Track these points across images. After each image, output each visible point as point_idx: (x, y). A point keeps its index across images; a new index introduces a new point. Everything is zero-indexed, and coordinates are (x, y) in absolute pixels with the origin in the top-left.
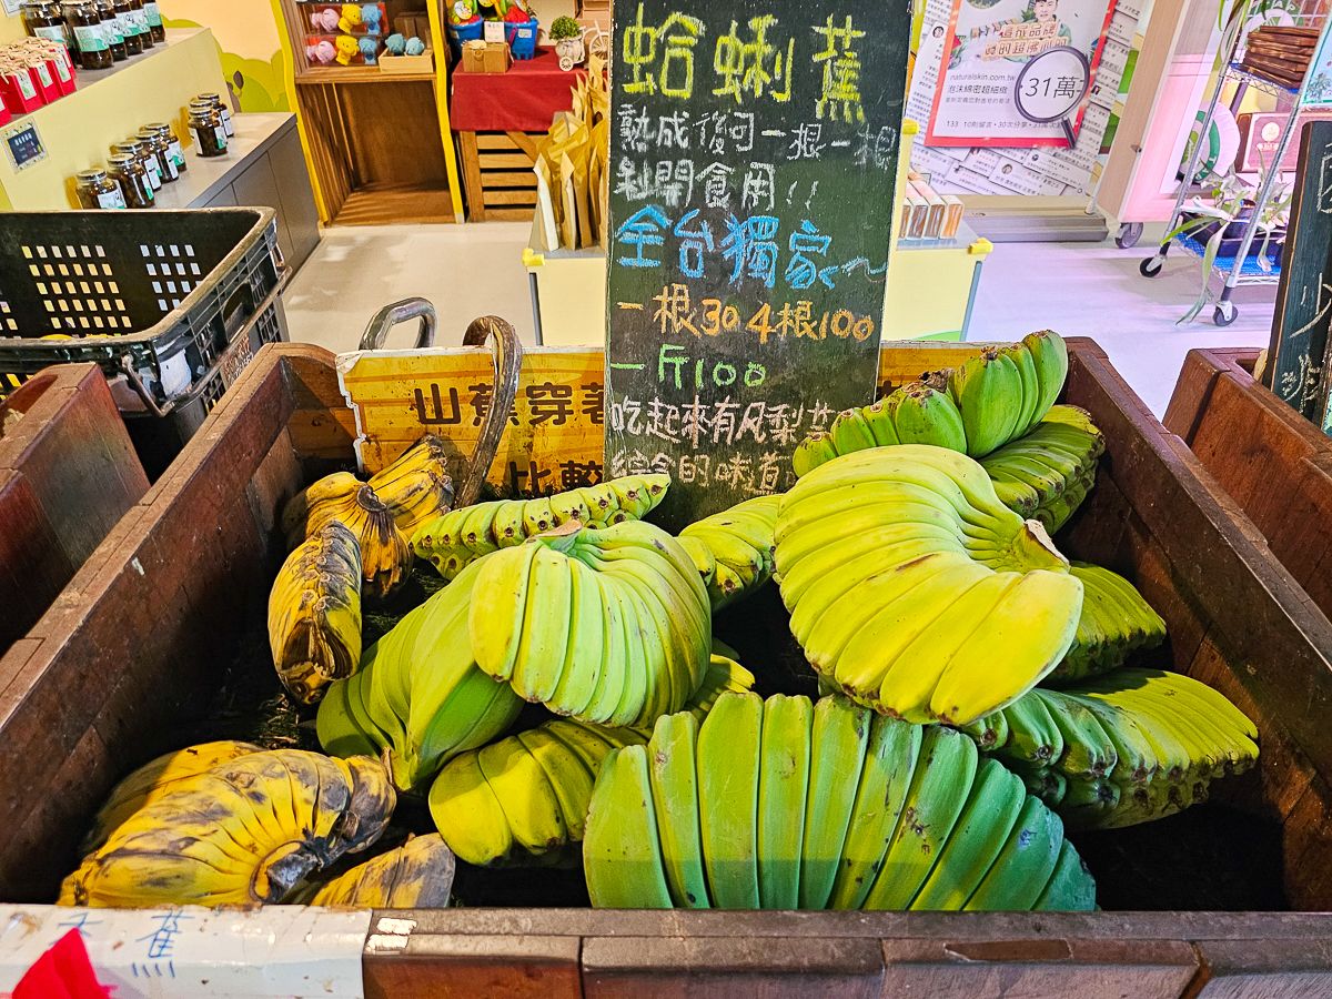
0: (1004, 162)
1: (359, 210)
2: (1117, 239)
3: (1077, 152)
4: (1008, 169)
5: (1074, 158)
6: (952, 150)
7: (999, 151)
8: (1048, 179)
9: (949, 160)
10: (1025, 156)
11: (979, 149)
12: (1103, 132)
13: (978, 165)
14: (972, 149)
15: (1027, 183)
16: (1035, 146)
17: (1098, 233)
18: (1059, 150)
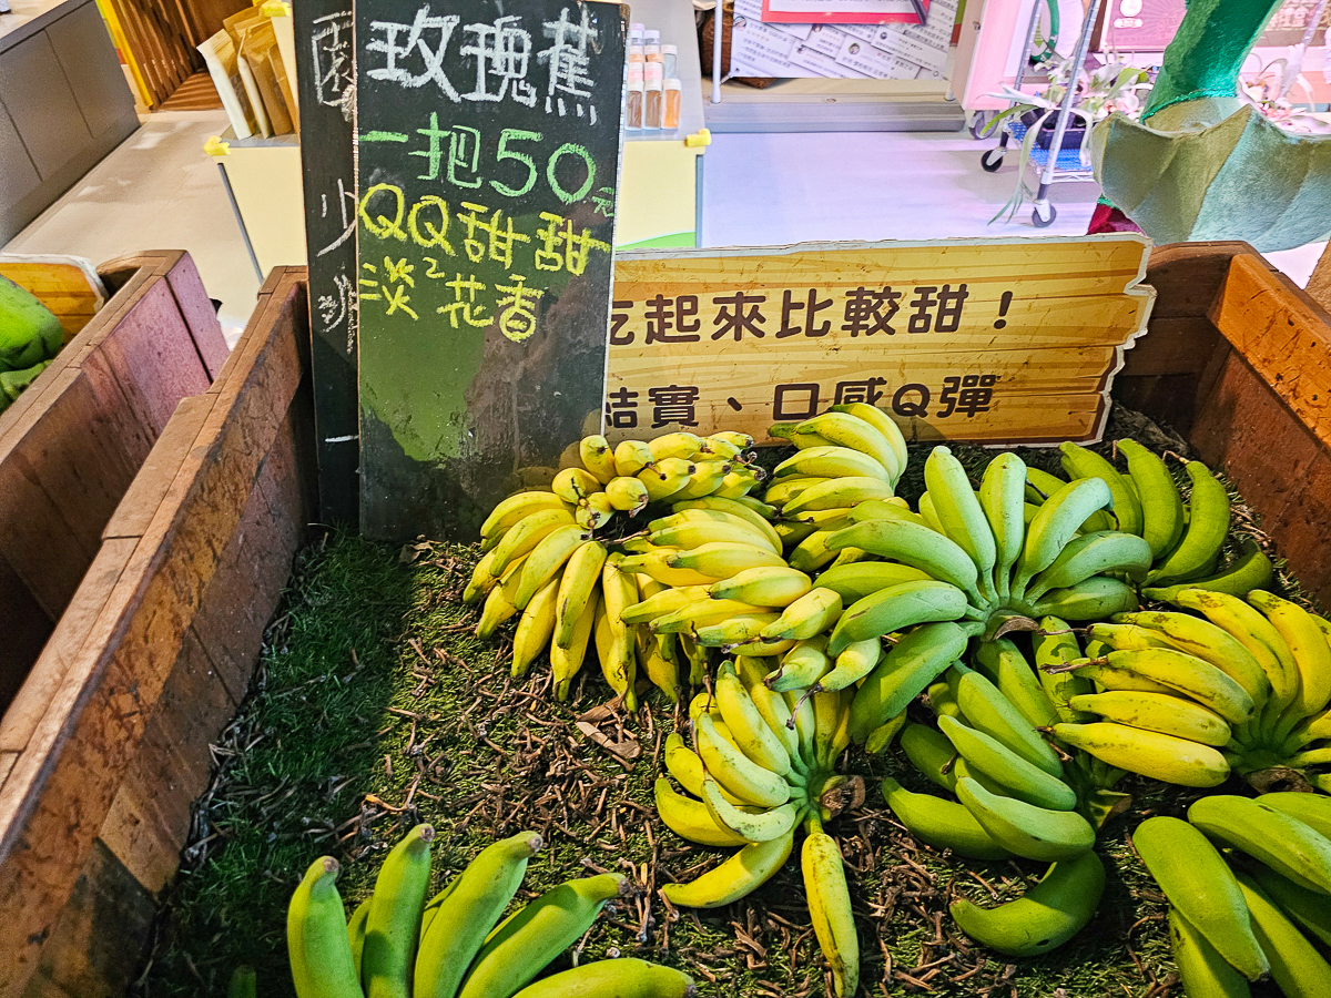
0: (850, 41)
1: (193, 93)
2: (970, 129)
3: (928, 29)
4: (855, 49)
5: (926, 37)
6: (792, 27)
7: (843, 28)
8: (901, 61)
9: (790, 38)
10: (872, 34)
11: (821, 25)
12: (956, 6)
13: (822, 44)
14: (814, 26)
15: (879, 65)
16: (882, 22)
17: (955, 122)
18: (909, 27)
